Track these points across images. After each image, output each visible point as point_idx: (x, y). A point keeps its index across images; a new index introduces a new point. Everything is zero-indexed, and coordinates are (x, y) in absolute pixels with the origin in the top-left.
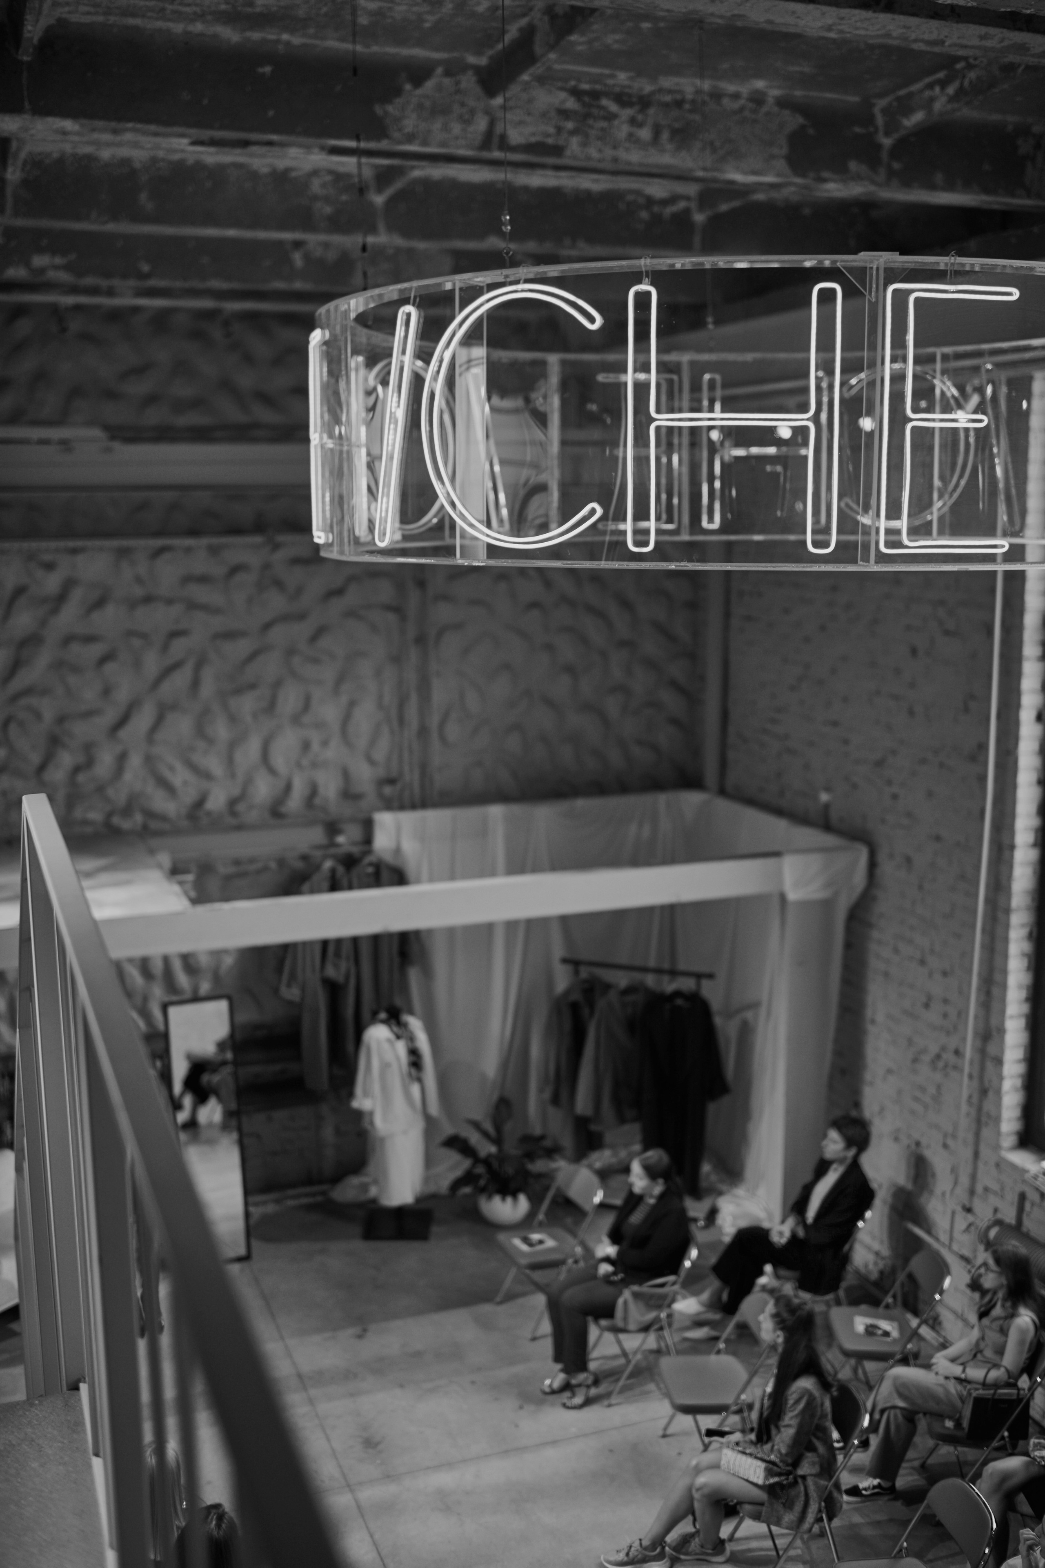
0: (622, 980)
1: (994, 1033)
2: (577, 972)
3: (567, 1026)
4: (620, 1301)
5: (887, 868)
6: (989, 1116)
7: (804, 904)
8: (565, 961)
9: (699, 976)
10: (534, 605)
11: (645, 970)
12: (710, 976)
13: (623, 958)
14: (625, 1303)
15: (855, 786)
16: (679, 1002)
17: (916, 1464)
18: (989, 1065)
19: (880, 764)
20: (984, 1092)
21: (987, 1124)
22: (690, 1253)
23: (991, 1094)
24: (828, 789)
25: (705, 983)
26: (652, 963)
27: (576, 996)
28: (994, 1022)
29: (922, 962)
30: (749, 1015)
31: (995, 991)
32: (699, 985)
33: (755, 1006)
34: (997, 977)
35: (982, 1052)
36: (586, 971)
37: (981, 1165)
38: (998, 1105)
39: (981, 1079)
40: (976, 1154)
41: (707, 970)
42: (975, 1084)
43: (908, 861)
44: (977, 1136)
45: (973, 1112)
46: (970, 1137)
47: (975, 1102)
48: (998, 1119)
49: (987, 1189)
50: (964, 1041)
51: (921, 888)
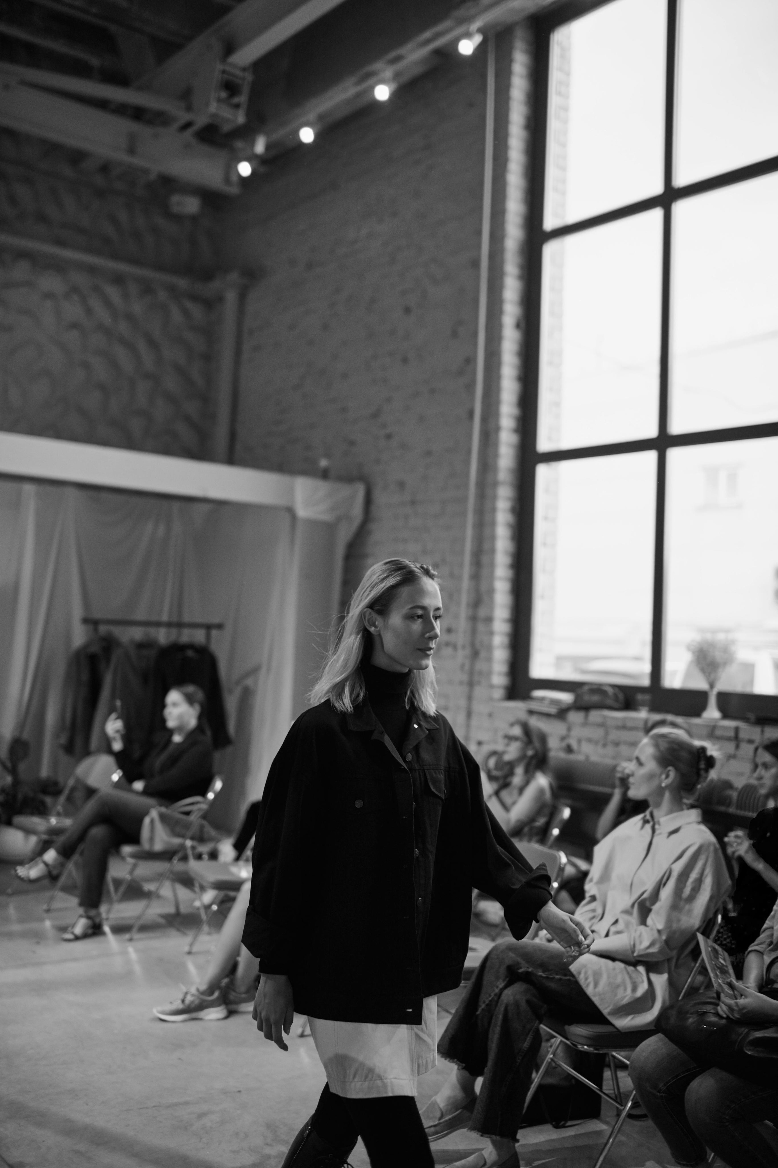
0: (137, 634)
1: (484, 597)
2: (96, 630)
3: (85, 677)
4: (147, 821)
5: (381, 498)
6: (480, 673)
7: (312, 523)
8: (84, 621)
9: (208, 627)
10: (74, 326)
11: (158, 624)
12: (220, 626)
13: (140, 615)
14: (152, 821)
15: (352, 443)
16: (190, 653)
18: (481, 627)
19: (375, 415)
20: (475, 654)
21: (479, 683)
22: (215, 783)
23: (483, 654)
24: (328, 456)
25: (214, 633)
26: (165, 618)
27: (95, 649)
28: (484, 587)
30: (249, 682)
31: (485, 559)
32: (208, 637)
33: (255, 671)
34: (486, 546)
35: (473, 619)
36: (103, 629)
37: (474, 722)
38: (489, 659)
39: (473, 644)
40: (469, 714)
41: (216, 620)
42: (468, 651)
43: (401, 485)
44: (470, 698)
45: (465, 678)
46: (463, 702)
47: (467, 667)
48: (490, 673)
49: (480, 743)
50: (456, 616)
51: (413, 503)
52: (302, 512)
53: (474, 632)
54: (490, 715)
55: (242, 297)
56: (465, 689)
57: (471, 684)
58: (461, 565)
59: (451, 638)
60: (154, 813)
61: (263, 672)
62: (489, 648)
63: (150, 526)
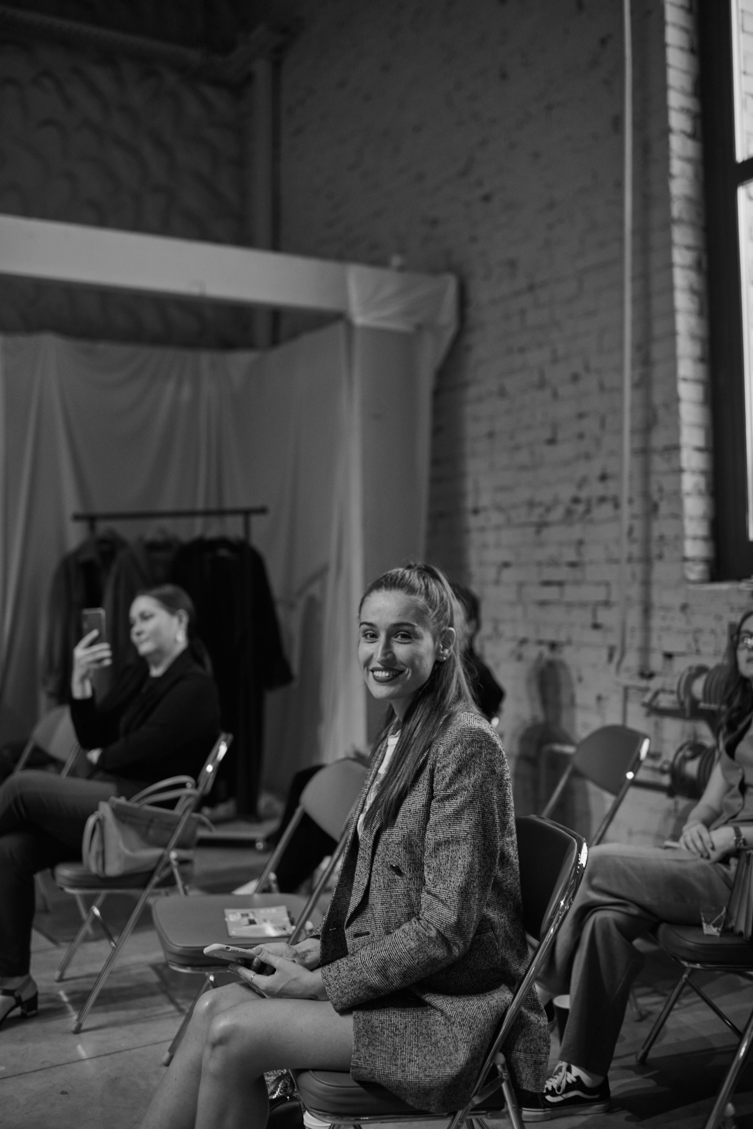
1: (661, 413)
2: (92, 528)
7: (375, 334)
8: (77, 518)
9: (247, 513)
12: (262, 511)
14: (100, 822)
16: (223, 552)
17: (632, 1061)
18: (658, 463)
19: (466, 171)
20: (651, 510)
21: (661, 556)
22: (218, 750)
23: (664, 508)
24: (402, 250)
25: (255, 520)
27: (90, 555)
28: (658, 398)
29: (542, 384)
30: (315, 589)
31: (657, 351)
32: (247, 527)
33: (321, 574)
36: (102, 527)
37: (656, 622)
38: (678, 516)
39: (646, 495)
40: (647, 610)
41: (256, 504)
42: (638, 508)
43: (512, 264)
44: (647, 583)
45: (636, 550)
46: (635, 591)
47: (638, 533)
48: (680, 537)
49: (669, 656)
50: (616, 453)
51: (531, 288)
52: (359, 319)
53: (646, 473)
54: (684, 607)
55: (277, 66)
56: (638, 569)
57: (647, 560)
58: (619, 369)
59: (610, 488)
60: (105, 809)
61: (331, 576)
62: (677, 496)
63: (170, 387)
